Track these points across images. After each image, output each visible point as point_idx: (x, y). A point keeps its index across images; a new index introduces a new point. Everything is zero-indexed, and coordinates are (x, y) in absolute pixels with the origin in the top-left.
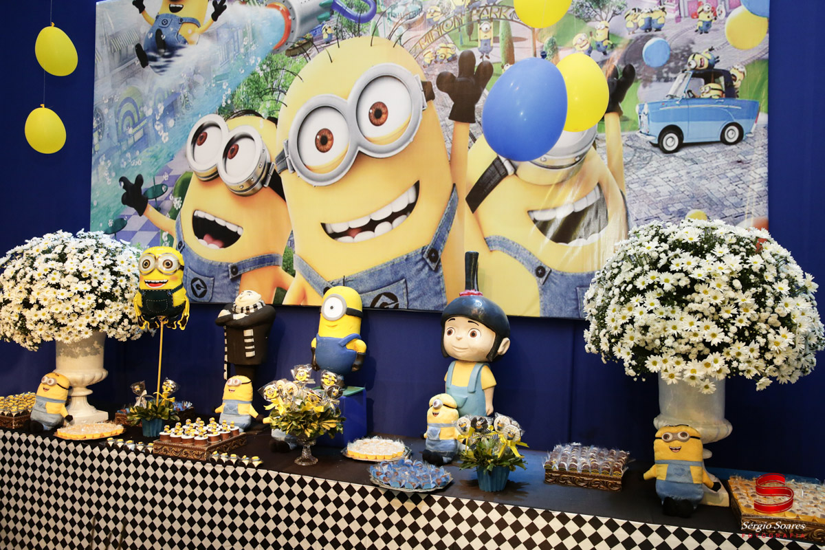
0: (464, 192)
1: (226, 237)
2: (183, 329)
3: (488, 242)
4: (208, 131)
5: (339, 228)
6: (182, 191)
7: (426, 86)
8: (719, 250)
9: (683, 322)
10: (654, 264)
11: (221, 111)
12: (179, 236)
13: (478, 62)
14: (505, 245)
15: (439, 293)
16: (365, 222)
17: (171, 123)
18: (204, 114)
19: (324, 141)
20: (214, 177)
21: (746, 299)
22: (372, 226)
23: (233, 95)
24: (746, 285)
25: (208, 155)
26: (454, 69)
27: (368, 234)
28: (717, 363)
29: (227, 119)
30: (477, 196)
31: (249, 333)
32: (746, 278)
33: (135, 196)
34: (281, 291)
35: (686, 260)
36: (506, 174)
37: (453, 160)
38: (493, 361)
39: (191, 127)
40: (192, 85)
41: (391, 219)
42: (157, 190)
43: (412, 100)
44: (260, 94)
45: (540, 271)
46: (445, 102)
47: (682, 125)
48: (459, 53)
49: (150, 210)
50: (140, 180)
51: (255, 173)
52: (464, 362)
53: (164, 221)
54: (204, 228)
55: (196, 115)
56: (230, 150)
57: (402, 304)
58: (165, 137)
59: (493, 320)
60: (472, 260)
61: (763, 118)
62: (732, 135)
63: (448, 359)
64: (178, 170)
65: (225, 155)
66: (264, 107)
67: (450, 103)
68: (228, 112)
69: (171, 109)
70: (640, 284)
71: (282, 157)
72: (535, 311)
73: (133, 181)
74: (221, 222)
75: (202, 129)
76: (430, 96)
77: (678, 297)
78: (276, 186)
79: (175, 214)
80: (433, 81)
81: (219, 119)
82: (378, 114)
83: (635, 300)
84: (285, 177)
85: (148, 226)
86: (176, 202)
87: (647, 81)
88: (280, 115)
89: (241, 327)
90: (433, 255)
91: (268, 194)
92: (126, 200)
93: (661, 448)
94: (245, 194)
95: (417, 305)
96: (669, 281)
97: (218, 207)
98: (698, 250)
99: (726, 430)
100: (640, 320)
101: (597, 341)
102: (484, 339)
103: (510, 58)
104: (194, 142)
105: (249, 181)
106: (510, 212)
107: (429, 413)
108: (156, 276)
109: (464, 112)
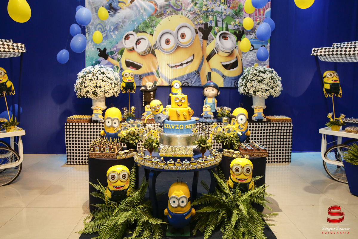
0: (205, 57)
1: (137, 67)
2: (134, 93)
3: (211, 69)
4: (130, 36)
5: (172, 65)
6: (121, 53)
7: (196, 30)
8: (267, 73)
9: (263, 86)
10: (256, 75)
11: (134, 31)
12: (121, 67)
13: (209, 25)
14: (215, 70)
15: (200, 82)
16: (180, 64)
17: (116, 33)
18: (128, 31)
19: (168, 42)
20: (133, 50)
21: (272, 81)
22: (182, 65)
23: (138, 26)
24: (272, 79)
25: (130, 43)
26: (203, 26)
27: (180, 67)
28: (268, 93)
29: (136, 33)
30: (209, 58)
31: (152, 93)
32: (272, 78)
33: (103, 54)
34: (155, 82)
35: (262, 75)
36: (216, 53)
37: (203, 49)
39: (124, 34)
40: (124, 22)
41: (187, 63)
42: (112, 53)
43: (192, 33)
44: (148, 27)
45: (223, 76)
46: (200, 34)
48: (204, 23)
49: (110, 59)
50: (105, 49)
51: (146, 49)
52: (210, 97)
53: (115, 62)
54: (129, 64)
55: (126, 31)
56: (138, 42)
57: (190, 85)
58: (114, 37)
59: (215, 87)
60: (210, 74)
61: (269, 44)
64: (120, 47)
65: (136, 43)
66: (149, 31)
67: (202, 35)
68: (137, 31)
69: (116, 28)
70: (254, 79)
71: (155, 45)
72: (222, 86)
73: (102, 49)
74: (135, 63)
75: (128, 35)
76: (197, 33)
77: (261, 81)
78: (153, 53)
79: (119, 60)
80: (198, 29)
81: (134, 33)
82: (183, 36)
83: (253, 82)
84: (156, 51)
85: (109, 63)
86: (119, 57)
87: (247, 34)
88: (154, 34)
89: (150, 91)
90: (198, 72)
91: (151, 55)
92: (100, 55)
94: (143, 55)
95: (194, 85)
96: (259, 79)
97: (134, 58)
98: (263, 73)
99: (265, 107)
100: (255, 86)
101: (245, 90)
103: (217, 25)
104: (125, 39)
105: (144, 51)
106: (216, 62)
107: (204, 109)
108: (130, 78)
109: (205, 37)
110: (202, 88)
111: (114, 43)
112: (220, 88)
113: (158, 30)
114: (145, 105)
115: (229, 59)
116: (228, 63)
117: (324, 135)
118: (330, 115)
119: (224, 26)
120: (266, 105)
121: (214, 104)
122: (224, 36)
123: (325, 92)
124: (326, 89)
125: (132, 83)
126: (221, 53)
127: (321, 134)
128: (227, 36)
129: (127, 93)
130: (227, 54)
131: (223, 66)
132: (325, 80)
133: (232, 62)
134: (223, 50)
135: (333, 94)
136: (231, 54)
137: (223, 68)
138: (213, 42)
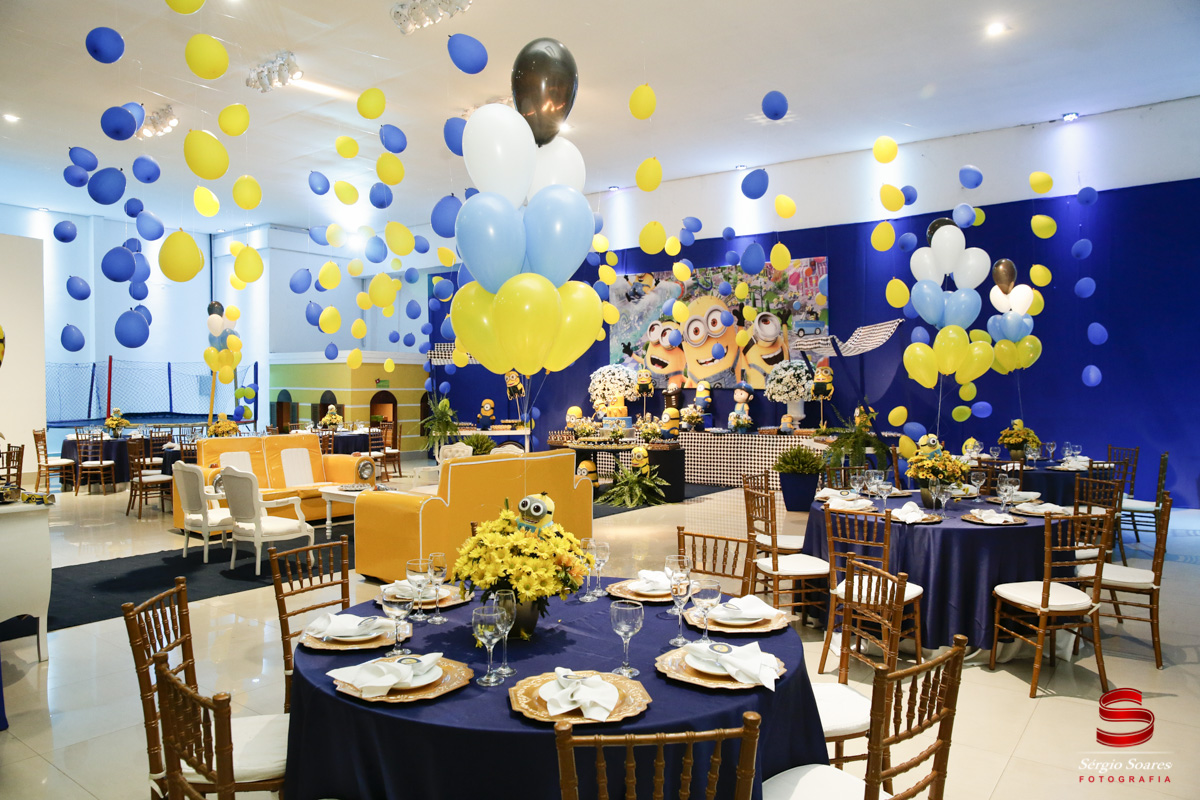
0: (742, 350)
1: (663, 365)
3: (749, 365)
4: (655, 326)
5: (703, 361)
6: (646, 348)
11: (660, 320)
12: (645, 365)
14: (754, 366)
15: (733, 382)
16: (710, 359)
17: (641, 323)
19: (696, 331)
20: (658, 343)
22: (713, 361)
25: (655, 335)
27: (711, 363)
29: (662, 323)
30: (746, 350)
31: (673, 397)
33: (628, 350)
34: (683, 384)
36: (754, 343)
40: (648, 310)
42: (636, 348)
45: (764, 374)
47: (805, 328)
48: (739, 303)
49: (634, 355)
50: (629, 344)
52: (740, 403)
53: (639, 359)
54: (655, 361)
56: (664, 334)
57: (723, 386)
58: (639, 328)
60: (743, 371)
61: (826, 327)
62: (818, 332)
64: (644, 340)
65: (662, 335)
68: (662, 320)
69: (641, 318)
73: (627, 344)
74: (661, 360)
75: (652, 326)
78: (681, 347)
79: (644, 357)
81: (659, 322)
82: (714, 323)
84: (684, 344)
85: (634, 361)
86: (644, 352)
87: (794, 314)
89: (671, 395)
90: (732, 370)
91: (678, 350)
92: (624, 351)
93: (783, 420)
94: (669, 349)
95: (728, 387)
97: (660, 355)
102: (745, 395)
104: (650, 330)
106: (755, 355)
109: (742, 323)
110: (732, 391)
111: (638, 336)
115: (772, 350)
116: (771, 356)
119: (765, 306)
120: (805, 413)
122: (764, 320)
124: (813, 391)
125: (647, 385)
126: (761, 342)
128: (769, 319)
129: (642, 398)
130: (769, 344)
131: (765, 360)
133: (776, 354)
134: (763, 338)
135: (821, 396)
136: (774, 343)
137: (764, 363)
138: (750, 328)
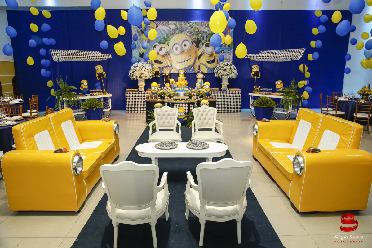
0: (197, 57)
1: (161, 63)
3: (201, 64)
4: (156, 46)
5: (179, 62)
7: (192, 42)
8: (229, 66)
9: (225, 73)
10: (222, 67)
11: (159, 43)
12: (152, 63)
13: (199, 39)
14: (203, 64)
15: (194, 70)
16: (183, 61)
18: (155, 43)
19: (177, 49)
20: (158, 53)
21: (231, 70)
22: (184, 61)
23: (161, 41)
24: (231, 69)
25: (157, 50)
26: (196, 40)
27: (184, 63)
28: (228, 76)
29: (160, 44)
30: (199, 57)
31: (169, 77)
32: (231, 68)
33: (142, 56)
34: (170, 71)
35: (225, 67)
36: (203, 55)
37: (196, 53)
38: (203, 79)
39: (153, 45)
41: (187, 60)
43: (190, 44)
44: (166, 41)
45: (207, 67)
46: (194, 44)
47: (224, 50)
48: (196, 38)
51: (165, 53)
52: (200, 79)
54: (156, 62)
55: (154, 43)
56: (161, 49)
57: (189, 72)
59: (203, 73)
60: (199, 66)
61: (232, 49)
62: (229, 51)
63: (197, 79)
65: (160, 50)
66: (166, 43)
67: (195, 45)
68: (160, 43)
70: (221, 69)
71: (170, 51)
72: (207, 73)
73: (142, 53)
74: (159, 60)
75: (155, 45)
76: (193, 44)
77: (225, 70)
80: (193, 41)
81: (158, 44)
82: (185, 45)
83: (221, 71)
84: (171, 54)
88: (169, 44)
89: (168, 76)
90: (193, 65)
92: (140, 57)
93: (223, 86)
94: (163, 56)
96: (224, 69)
97: (159, 58)
98: (226, 66)
99: (229, 84)
100: (221, 73)
101: (217, 75)
102: (202, 76)
103: (203, 39)
104: (154, 47)
105: (164, 54)
106: (203, 60)
107: (196, 85)
108: (157, 69)
109: (197, 46)
111: (148, 50)
112: (205, 74)
113: (172, 42)
114: (165, 83)
115: (210, 58)
116: (210, 60)
117: (251, 96)
118: (255, 87)
119: (208, 40)
120: (229, 82)
121: (202, 82)
122: (208, 45)
123: (252, 76)
124: (253, 74)
125: (158, 72)
126: (206, 55)
127: (250, 96)
128: (209, 45)
129: (156, 77)
130: (209, 55)
131: (207, 61)
132: (253, 70)
133: (212, 59)
134: (207, 53)
135: (256, 76)
136: (211, 55)
137: (207, 63)
138: (201, 49)
